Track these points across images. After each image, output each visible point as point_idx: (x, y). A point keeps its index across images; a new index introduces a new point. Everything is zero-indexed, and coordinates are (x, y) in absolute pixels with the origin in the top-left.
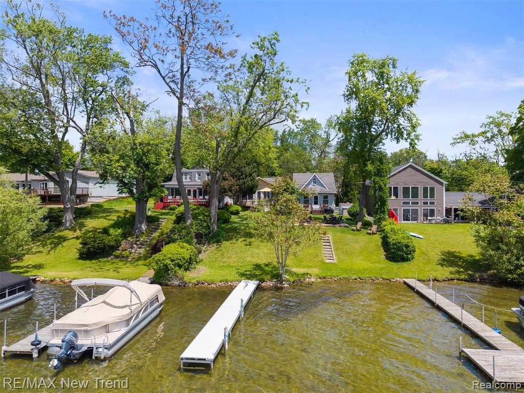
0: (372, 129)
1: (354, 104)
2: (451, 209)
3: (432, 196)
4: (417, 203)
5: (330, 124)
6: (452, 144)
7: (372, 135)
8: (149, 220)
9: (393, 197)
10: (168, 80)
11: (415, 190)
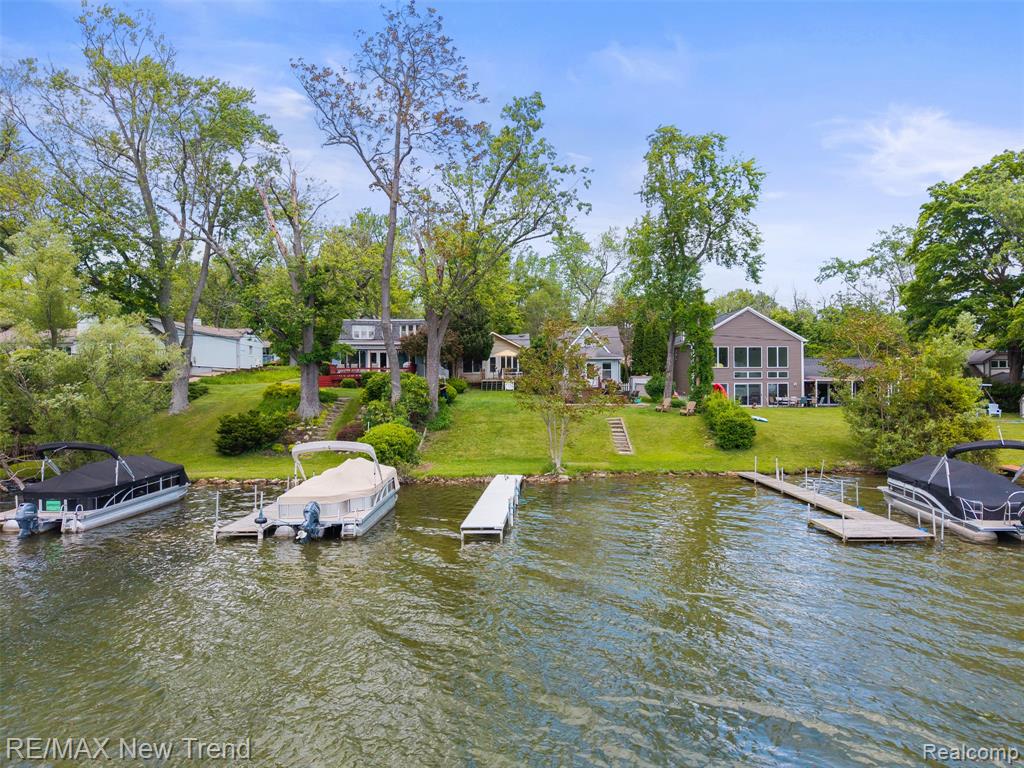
0: (686, 249)
1: (657, 209)
2: (813, 383)
3: (783, 363)
4: (759, 375)
5: (608, 243)
6: (818, 280)
7: (686, 258)
8: (322, 397)
9: (719, 365)
10: (374, 166)
11: (755, 352)
